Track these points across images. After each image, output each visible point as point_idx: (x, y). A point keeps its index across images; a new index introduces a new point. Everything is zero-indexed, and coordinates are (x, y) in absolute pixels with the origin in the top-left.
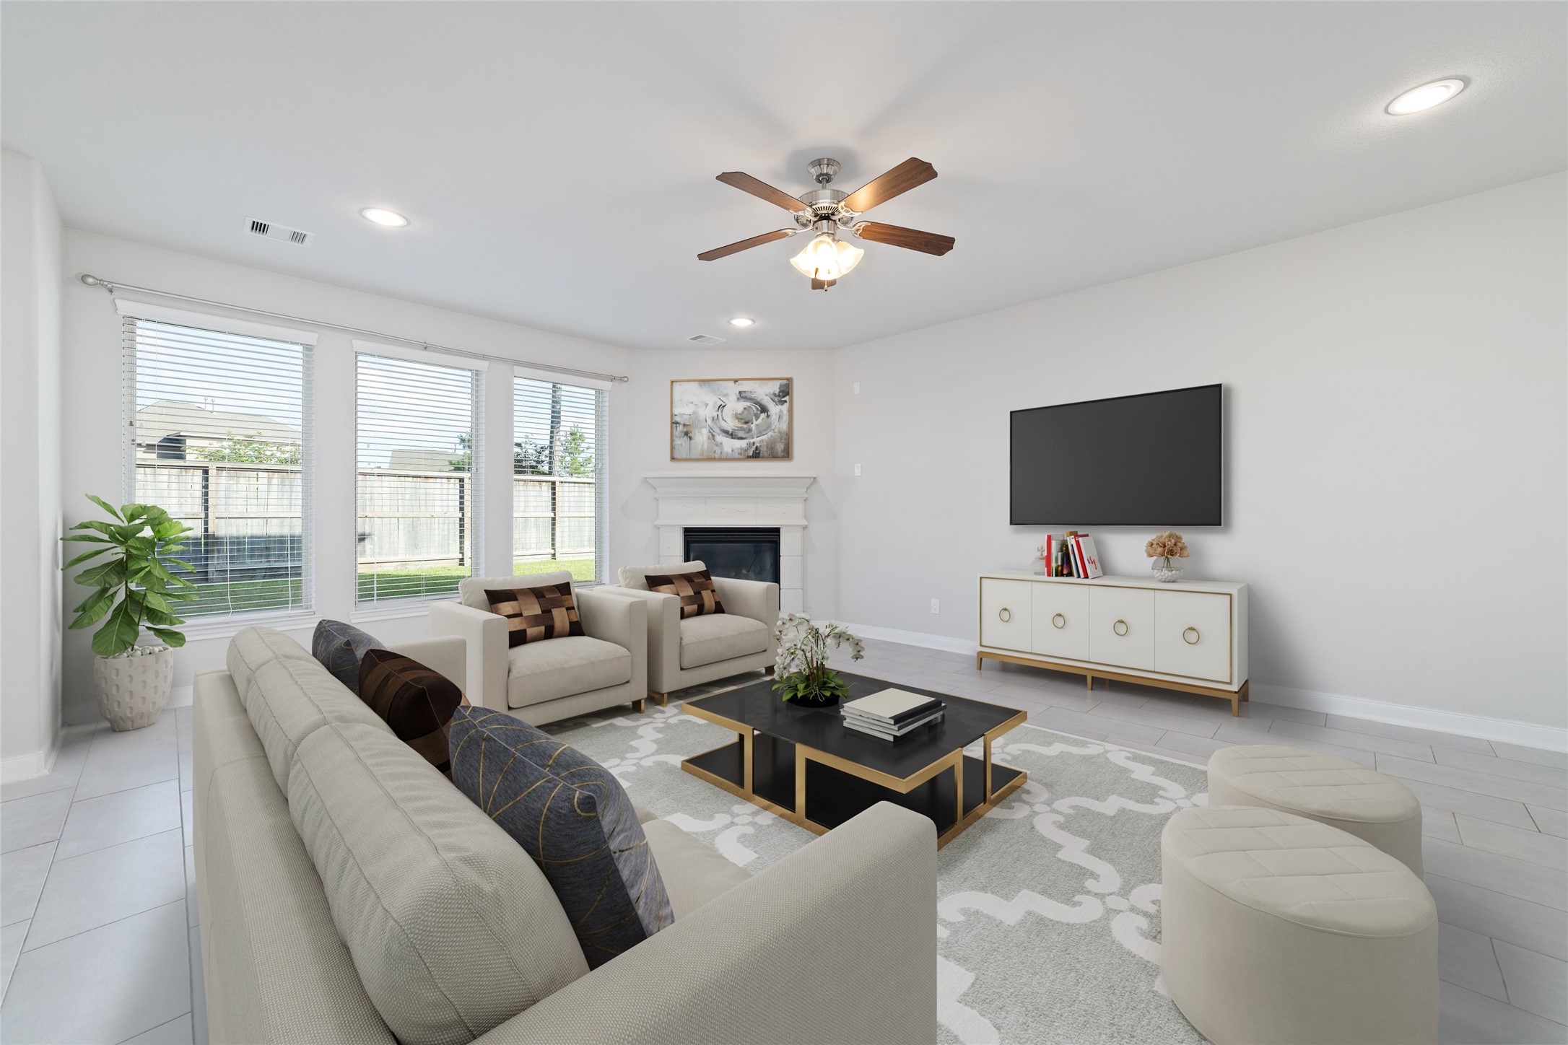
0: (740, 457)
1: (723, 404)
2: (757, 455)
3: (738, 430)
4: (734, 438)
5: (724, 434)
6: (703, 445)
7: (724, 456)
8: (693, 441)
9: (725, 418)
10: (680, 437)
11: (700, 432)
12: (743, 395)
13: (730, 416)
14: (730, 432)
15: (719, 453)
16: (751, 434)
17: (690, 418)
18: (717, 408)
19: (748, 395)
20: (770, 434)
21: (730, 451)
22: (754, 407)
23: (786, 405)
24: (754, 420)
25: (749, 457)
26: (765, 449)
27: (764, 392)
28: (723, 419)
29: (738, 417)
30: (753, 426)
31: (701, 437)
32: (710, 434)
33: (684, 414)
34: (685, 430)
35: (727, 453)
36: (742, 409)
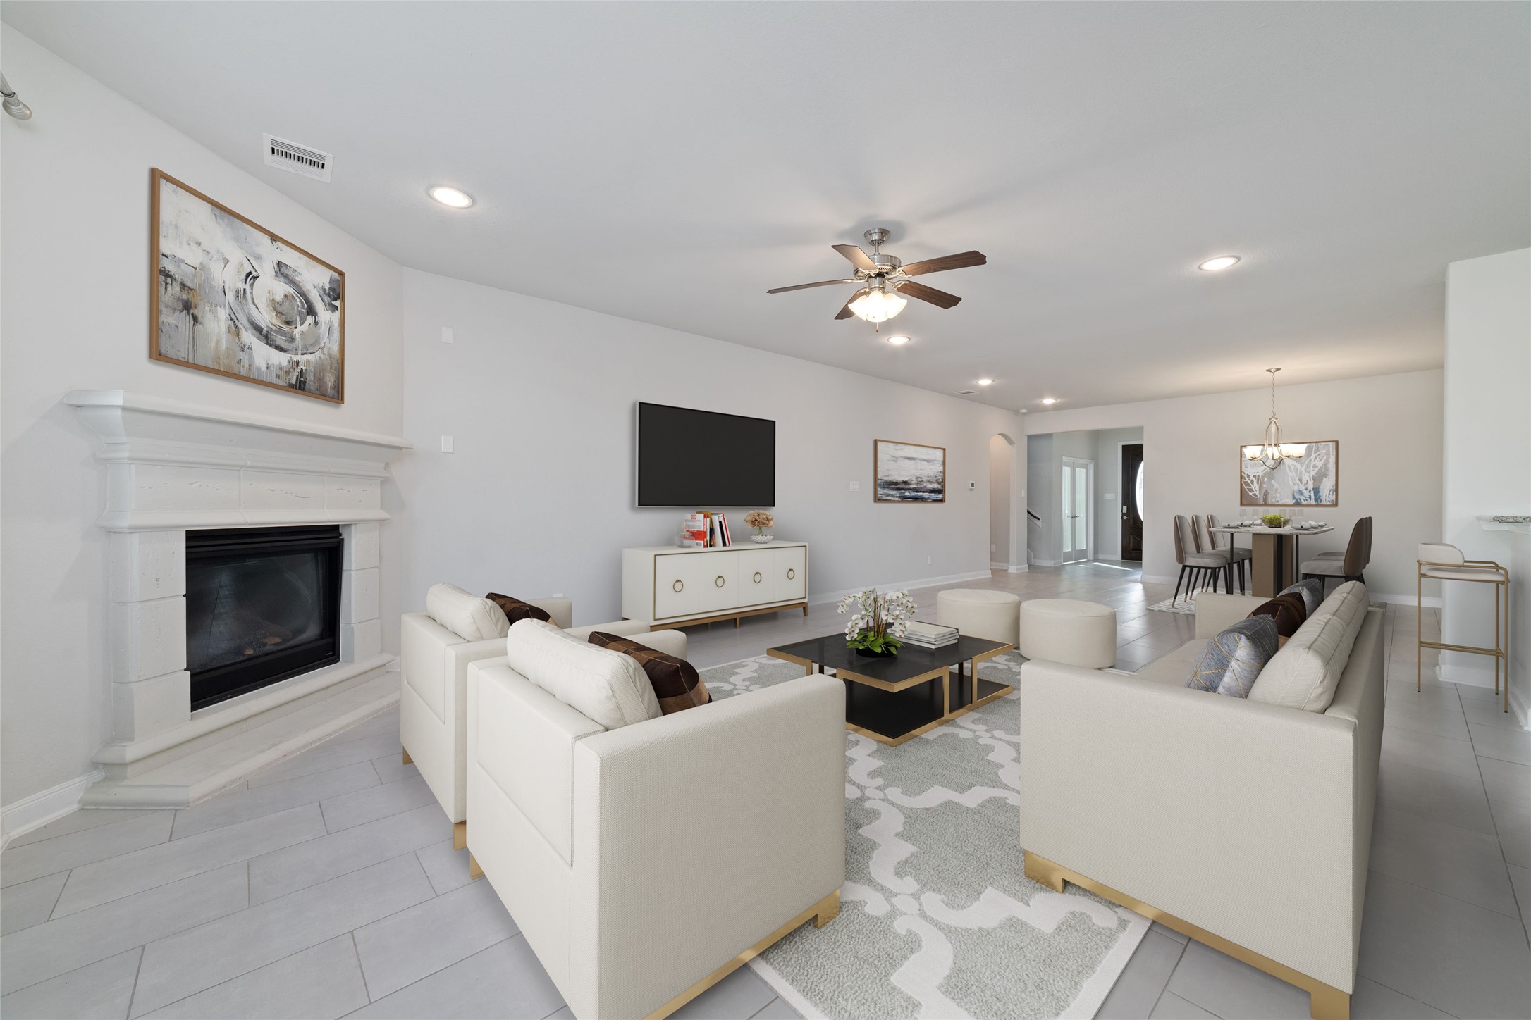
0: (278, 382)
1: (254, 274)
2: (299, 387)
3: (276, 331)
4: (271, 345)
5: (254, 332)
6: (218, 341)
7: (254, 375)
8: (199, 327)
9: (256, 302)
10: (174, 310)
11: (215, 313)
12: (284, 270)
13: (264, 300)
14: (264, 332)
15: (247, 366)
16: (293, 345)
17: (195, 276)
18: (244, 276)
19: (290, 273)
20: (318, 354)
21: (264, 368)
22: (298, 300)
23: (337, 313)
24: (299, 323)
25: (291, 386)
26: (312, 378)
28: (253, 302)
29: (276, 307)
30: (297, 332)
31: (216, 323)
32: (231, 323)
33: (183, 261)
34: (185, 297)
35: (259, 369)
36: (282, 296)
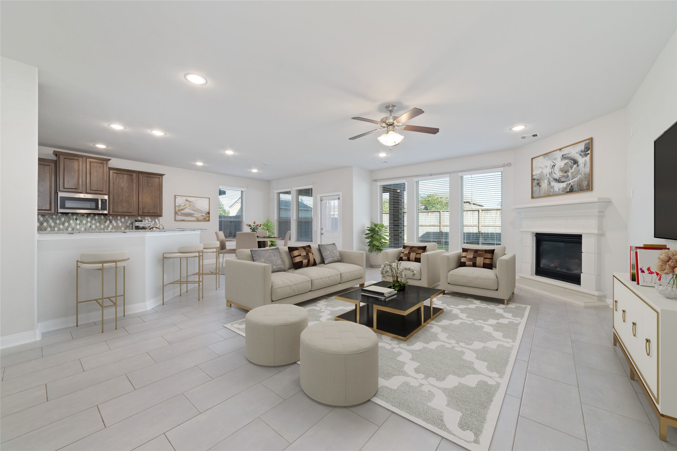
0: (563, 192)
1: (554, 164)
2: (571, 190)
3: (562, 177)
4: (560, 183)
5: (555, 181)
6: (545, 189)
7: (555, 193)
8: (541, 187)
9: (555, 172)
10: (536, 186)
11: (544, 182)
12: (564, 156)
13: (558, 170)
14: (558, 179)
15: (552, 192)
16: (568, 178)
17: (540, 176)
18: (552, 167)
19: (566, 156)
20: (579, 177)
21: (557, 190)
22: (570, 162)
23: (589, 156)
24: (570, 170)
25: (567, 192)
26: (576, 186)
27: (574, 152)
28: (554, 173)
29: (562, 170)
30: (569, 174)
31: (544, 184)
32: (548, 182)
33: (537, 174)
34: (538, 182)
35: (556, 191)
36: (564, 165)
